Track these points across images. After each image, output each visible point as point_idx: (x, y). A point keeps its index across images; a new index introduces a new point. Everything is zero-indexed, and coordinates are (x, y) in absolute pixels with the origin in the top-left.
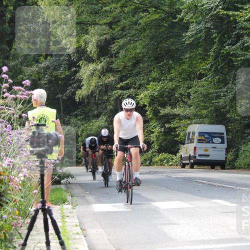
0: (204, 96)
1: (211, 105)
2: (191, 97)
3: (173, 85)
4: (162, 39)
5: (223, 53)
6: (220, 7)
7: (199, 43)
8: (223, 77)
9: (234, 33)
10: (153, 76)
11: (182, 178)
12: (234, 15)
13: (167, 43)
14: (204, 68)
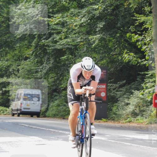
0: (28, 71)
1: (32, 77)
2: (20, 72)
3: (8, 63)
4: (2, 34)
5: (41, 44)
7: (25, 37)
8: (40, 60)
9: (48, 32)
11: (12, 123)
12: (48, 21)
13: (5, 37)
14: (28, 53)
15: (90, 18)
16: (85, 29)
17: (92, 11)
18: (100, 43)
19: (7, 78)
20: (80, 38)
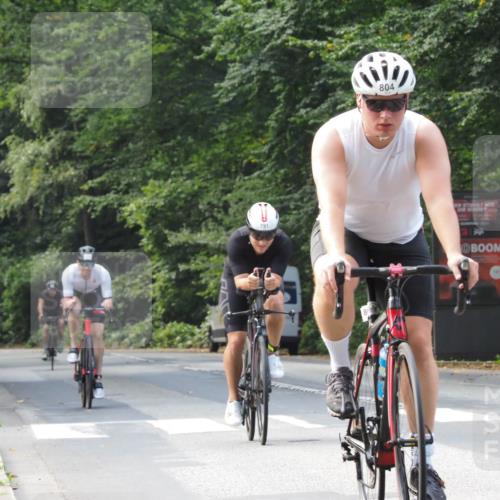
2: (231, 211)
3: (193, 185)
4: (172, 94)
5: (294, 122)
6: (289, 31)
7: (246, 102)
8: (295, 171)
9: (316, 83)
10: (155, 168)
11: (211, 373)
12: (315, 48)
13: (183, 101)
14: (256, 152)
15: (449, 35)
16: (436, 70)
17: (457, 14)
18: (483, 113)
19: (192, 232)
20: (420, 99)
